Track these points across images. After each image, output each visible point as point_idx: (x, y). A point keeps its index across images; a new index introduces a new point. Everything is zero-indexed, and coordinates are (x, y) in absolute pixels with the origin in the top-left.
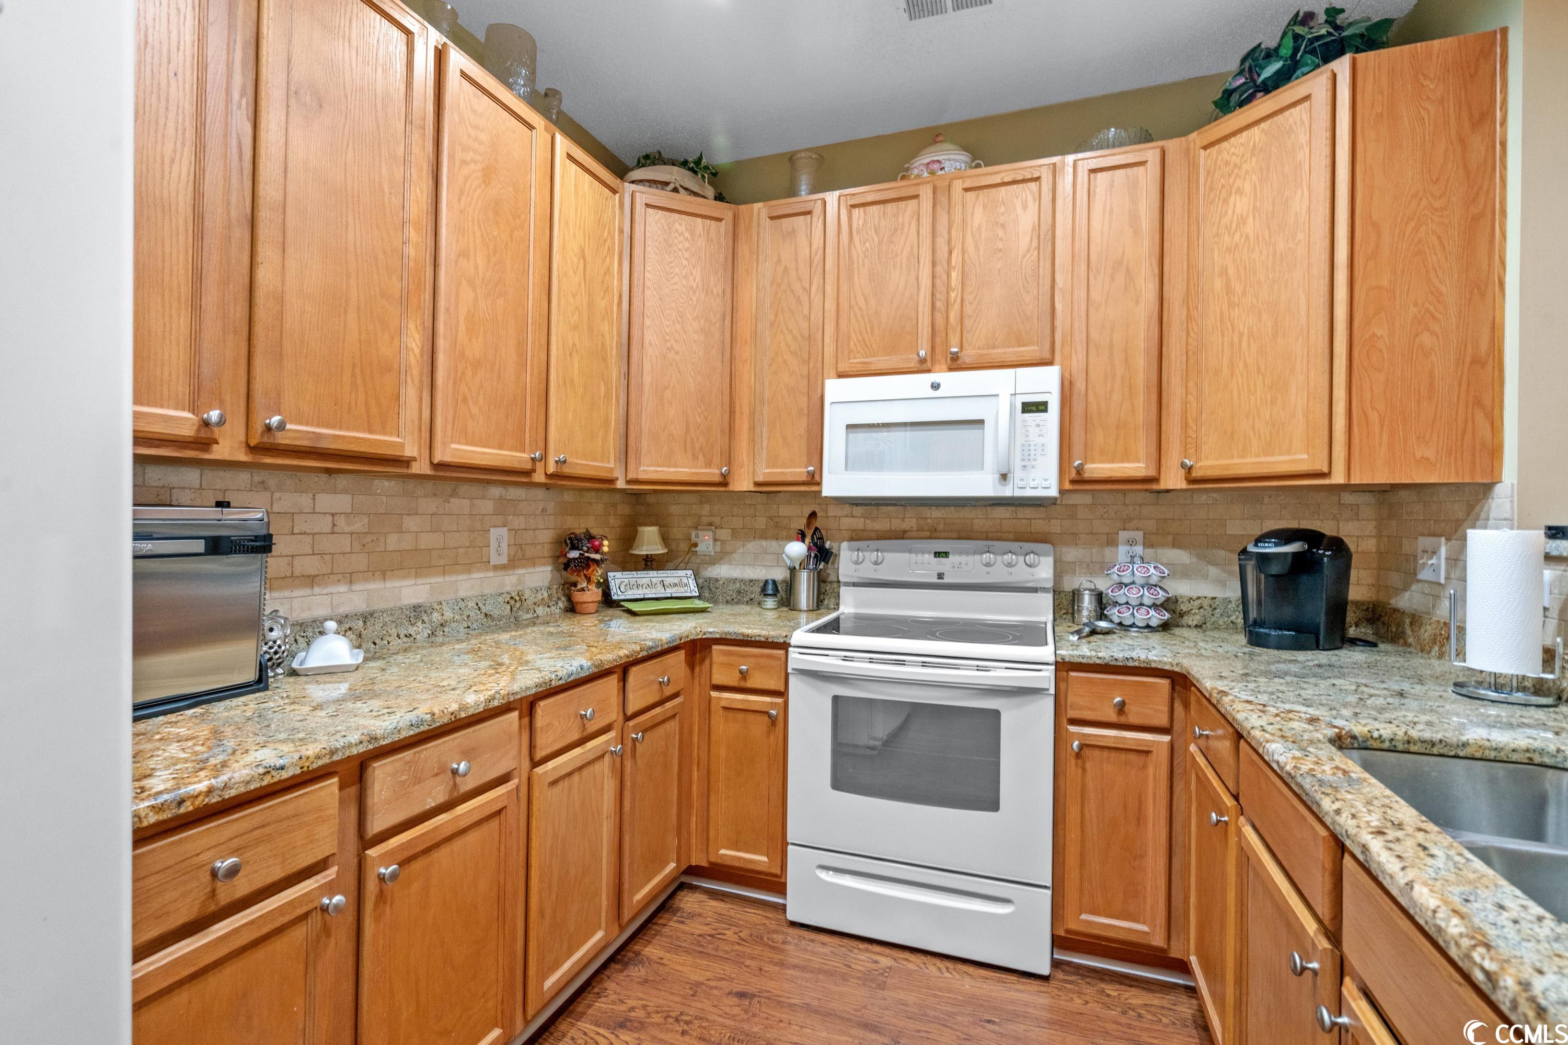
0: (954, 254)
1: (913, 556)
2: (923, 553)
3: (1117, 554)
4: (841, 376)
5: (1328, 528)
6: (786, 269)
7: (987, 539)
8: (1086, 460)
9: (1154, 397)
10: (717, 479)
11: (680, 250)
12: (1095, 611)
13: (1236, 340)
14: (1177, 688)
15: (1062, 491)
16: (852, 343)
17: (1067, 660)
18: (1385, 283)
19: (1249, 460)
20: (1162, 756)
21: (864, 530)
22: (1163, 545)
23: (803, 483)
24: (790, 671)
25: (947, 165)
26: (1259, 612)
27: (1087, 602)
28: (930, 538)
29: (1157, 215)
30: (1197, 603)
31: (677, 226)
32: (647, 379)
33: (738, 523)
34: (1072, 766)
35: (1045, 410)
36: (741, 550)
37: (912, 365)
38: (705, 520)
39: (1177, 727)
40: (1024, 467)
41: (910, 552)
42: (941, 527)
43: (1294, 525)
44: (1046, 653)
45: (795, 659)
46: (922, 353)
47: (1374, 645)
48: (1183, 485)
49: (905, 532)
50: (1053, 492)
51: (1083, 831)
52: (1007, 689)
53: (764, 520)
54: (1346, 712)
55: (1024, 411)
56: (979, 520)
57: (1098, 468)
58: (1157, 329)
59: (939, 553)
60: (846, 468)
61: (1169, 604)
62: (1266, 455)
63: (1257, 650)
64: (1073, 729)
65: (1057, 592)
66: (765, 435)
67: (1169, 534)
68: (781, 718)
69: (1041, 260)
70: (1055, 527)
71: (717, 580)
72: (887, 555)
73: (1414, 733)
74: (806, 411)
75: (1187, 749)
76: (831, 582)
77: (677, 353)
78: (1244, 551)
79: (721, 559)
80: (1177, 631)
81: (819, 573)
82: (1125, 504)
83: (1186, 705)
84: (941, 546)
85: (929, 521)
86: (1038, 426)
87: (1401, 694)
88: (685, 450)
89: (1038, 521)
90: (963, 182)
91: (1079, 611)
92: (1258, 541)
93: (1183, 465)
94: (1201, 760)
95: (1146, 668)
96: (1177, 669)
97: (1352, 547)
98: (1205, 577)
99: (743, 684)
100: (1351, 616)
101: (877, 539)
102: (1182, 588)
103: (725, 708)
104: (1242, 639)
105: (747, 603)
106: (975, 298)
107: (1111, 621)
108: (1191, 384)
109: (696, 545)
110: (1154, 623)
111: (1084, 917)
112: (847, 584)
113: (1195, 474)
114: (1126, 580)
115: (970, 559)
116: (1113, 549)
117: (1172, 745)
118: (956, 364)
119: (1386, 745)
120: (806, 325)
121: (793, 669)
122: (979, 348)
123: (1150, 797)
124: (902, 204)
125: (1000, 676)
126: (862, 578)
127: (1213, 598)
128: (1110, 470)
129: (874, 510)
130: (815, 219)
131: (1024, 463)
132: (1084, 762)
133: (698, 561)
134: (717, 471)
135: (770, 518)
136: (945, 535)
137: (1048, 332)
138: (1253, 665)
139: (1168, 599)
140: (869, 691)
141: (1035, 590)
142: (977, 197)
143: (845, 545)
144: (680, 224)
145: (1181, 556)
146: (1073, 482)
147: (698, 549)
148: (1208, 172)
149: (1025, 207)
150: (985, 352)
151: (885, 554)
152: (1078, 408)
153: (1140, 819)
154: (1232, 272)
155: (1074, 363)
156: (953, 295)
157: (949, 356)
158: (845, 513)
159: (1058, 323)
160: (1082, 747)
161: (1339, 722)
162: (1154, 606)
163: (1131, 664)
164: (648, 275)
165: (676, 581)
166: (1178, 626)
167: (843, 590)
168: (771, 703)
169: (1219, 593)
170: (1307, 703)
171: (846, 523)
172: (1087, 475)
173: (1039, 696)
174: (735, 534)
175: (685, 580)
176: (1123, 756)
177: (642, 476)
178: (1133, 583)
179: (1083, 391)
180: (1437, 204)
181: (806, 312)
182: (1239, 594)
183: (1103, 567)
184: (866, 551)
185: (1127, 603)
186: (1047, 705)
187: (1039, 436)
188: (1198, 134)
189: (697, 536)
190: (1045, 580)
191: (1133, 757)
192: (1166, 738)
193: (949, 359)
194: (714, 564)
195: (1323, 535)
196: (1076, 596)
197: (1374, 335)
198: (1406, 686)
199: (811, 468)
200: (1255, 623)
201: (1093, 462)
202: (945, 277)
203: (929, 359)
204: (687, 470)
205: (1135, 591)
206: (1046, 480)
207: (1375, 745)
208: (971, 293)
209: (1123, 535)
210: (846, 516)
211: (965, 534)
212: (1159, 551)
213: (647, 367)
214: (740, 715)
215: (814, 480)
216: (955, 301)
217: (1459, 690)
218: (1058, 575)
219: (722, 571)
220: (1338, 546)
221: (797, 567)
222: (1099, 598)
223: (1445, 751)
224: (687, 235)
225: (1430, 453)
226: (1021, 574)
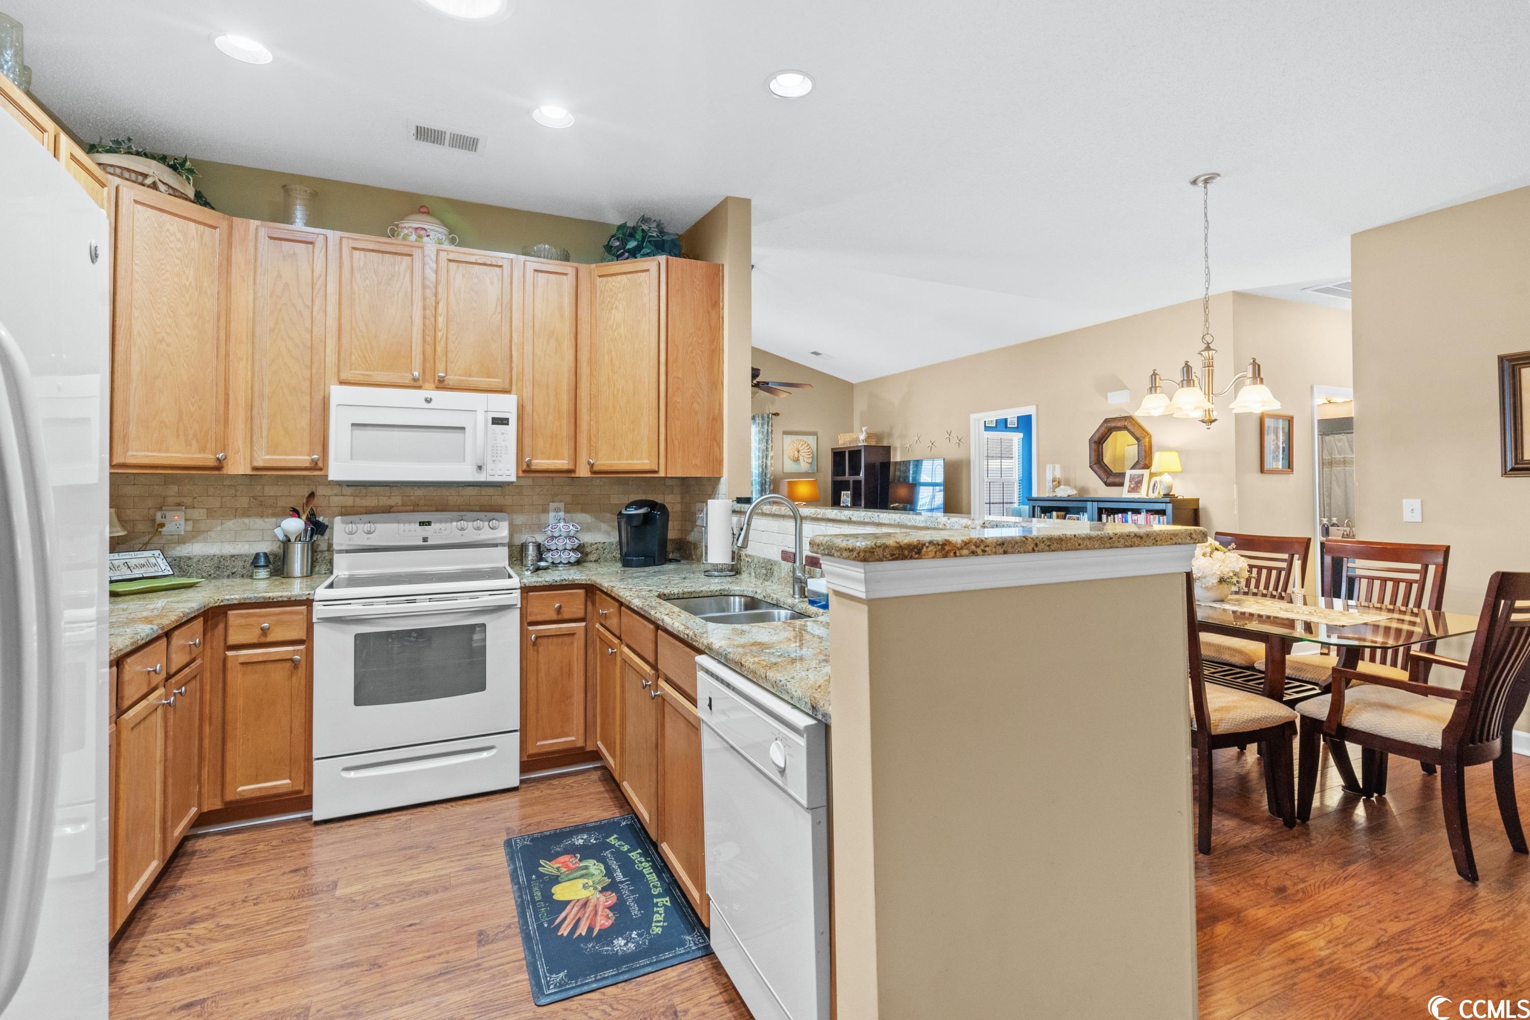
0: (441, 305)
1: (401, 525)
2: (410, 522)
3: (548, 518)
4: (342, 383)
5: (659, 500)
6: (287, 285)
7: (459, 511)
8: (533, 457)
9: (573, 420)
10: (212, 463)
11: (172, 249)
12: (537, 556)
13: (616, 392)
14: (589, 594)
15: (518, 477)
16: (353, 358)
17: (527, 585)
18: (680, 376)
19: (622, 462)
20: (581, 635)
21: (353, 507)
22: (575, 511)
23: (306, 469)
24: (314, 620)
25: (431, 233)
26: (628, 549)
27: (531, 551)
28: (413, 511)
29: (574, 309)
30: (595, 547)
31: (168, 225)
32: (135, 368)
33: (215, 502)
34: (531, 653)
35: (507, 424)
36: (219, 528)
37: (407, 381)
38: (171, 500)
39: (588, 618)
40: (494, 461)
41: (399, 522)
42: (422, 502)
43: (643, 497)
44: (515, 582)
45: (319, 611)
46: (416, 374)
47: (679, 561)
48: (588, 474)
49: (391, 507)
50: (513, 478)
51: (537, 691)
52: (491, 608)
53: (246, 500)
54: (662, 587)
55: (493, 423)
56: (453, 497)
57: (540, 463)
58: (574, 378)
59: (423, 522)
60: (351, 459)
61: (580, 548)
62: (631, 459)
63: (627, 569)
64: (531, 628)
65: (510, 546)
66: (265, 427)
67: (579, 504)
68: (303, 663)
69: (503, 321)
70: (508, 501)
71: (190, 558)
72: (378, 526)
73: (685, 590)
74: (308, 408)
75: (594, 626)
76: (322, 552)
77: (169, 345)
78: (620, 514)
79: (194, 537)
80: (586, 564)
81: (312, 544)
82: (554, 486)
83: (593, 603)
84: (425, 517)
85: (412, 498)
86: (503, 434)
87: (685, 578)
88: (178, 436)
89: (497, 498)
90: (448, 254)
91: (526, 557)
92: (628, 506)
93: (589, 463)
94: (602, 629)
95: (572, 584)
96: (589, 582)
97: (670, 509)
98: (599, 530)
99: (263, 640)
100: (670, 547)
101: (366, 513)
102: (587, 538)
103: (242, 664)
104: (620, 565)
105: (228, 577)
106: (456, 339)
107: (547, 561)
108: (593, 414)
109: (162, 525)
110: (573, 560)
111: (538, 743)
112: (340, 552)
113: (596, 468)
114: (556, 534)
115: (448, 525)
116: (546, 515)
117: (586, 627)
118: (442, 385)
119: (676, 596)
120: (308, 336)
121: (318, 619)
122: (459, 375)
123: (575, 659)
124: (399, 258)
125: (486, 600)
126: (356, 545)
127: (604, 543)
128: (548, 464)
129: (363, 490)
130: (317, 250)
131: (494, 459)
132: (538, 649)
133: (163, 541)
134: (212, 457)
135: (254, 498)
136: (426, 508)
137: (508, 370)
138: (625, 575)
139: (580, 545)
140: (387, 626)
141: (496, 545)
142: (458, 267)
143: (338, 519)
144: (172, 225)
145: (586, 518)
146: (524, 471)
147: (164, 529)
148: (601, 291)
149: (492, 283)
150: (464, 378)
151: (376, 525)
152: (527, 423)
153: (570, 674)
154: (613, 353)
155: (525, 394)
156: (439, 334)
157: (437, 378)
158: (334, 492)
159: (514, 365)
160: (537, 638)
161: (660, 590)
162: (572, 550)
163: (564, 583)
164: (136, 268)
165: (142, 561)
166: (585, 562)
167: (337, 558)
168: (294, 650)
169: (607, 540)
170: (648, 586)
171: (336, 501)
172: (533, 467)
173: (510, 610)
174: (211, 513)
175: (153, 560)
176: (560, 639)
177: (130, 461)
178: (560, 536)
179: (531, 413)
180: (700, 341)
181: (309, 326)
182: (617, 539)
183: (541, 527)
184: (358, 523)
185: (557, 549)
186: (516, 614)
187: (504, 441)
188: (596, 267)
189: (164, 517)
190: (504, 538)
191: (566, 639)
192: (583, 624)
193: (436, 380)
194: (184, 543)
195: (657, 503)
196: (523, 547)
197: (676, 401)
198: (687, 575)
199: (316, 456)
200: (627, 555)
201: (537, 459)
202: (433, 319)
203: (421, 379)
204: (179, 455)
205: (561, 541)
206: (508, 470)
207: (673, 597)
208: (454, 335)
209: (552, 505)
210: (336, 495)
211: (442, 508)
212: (574, 515)
213: (135, 357)
214: (262, 667)
215: (319, 466)
216: (441, 339)
217: (707, 574)
218: (511, 535)
219: (196, 549)
220: (663, 508)
221: (293, 539)
222: (538, 546)
223: (695, 595)
224: (179, 235)
225: (697, 462)
226: (486, 534)
